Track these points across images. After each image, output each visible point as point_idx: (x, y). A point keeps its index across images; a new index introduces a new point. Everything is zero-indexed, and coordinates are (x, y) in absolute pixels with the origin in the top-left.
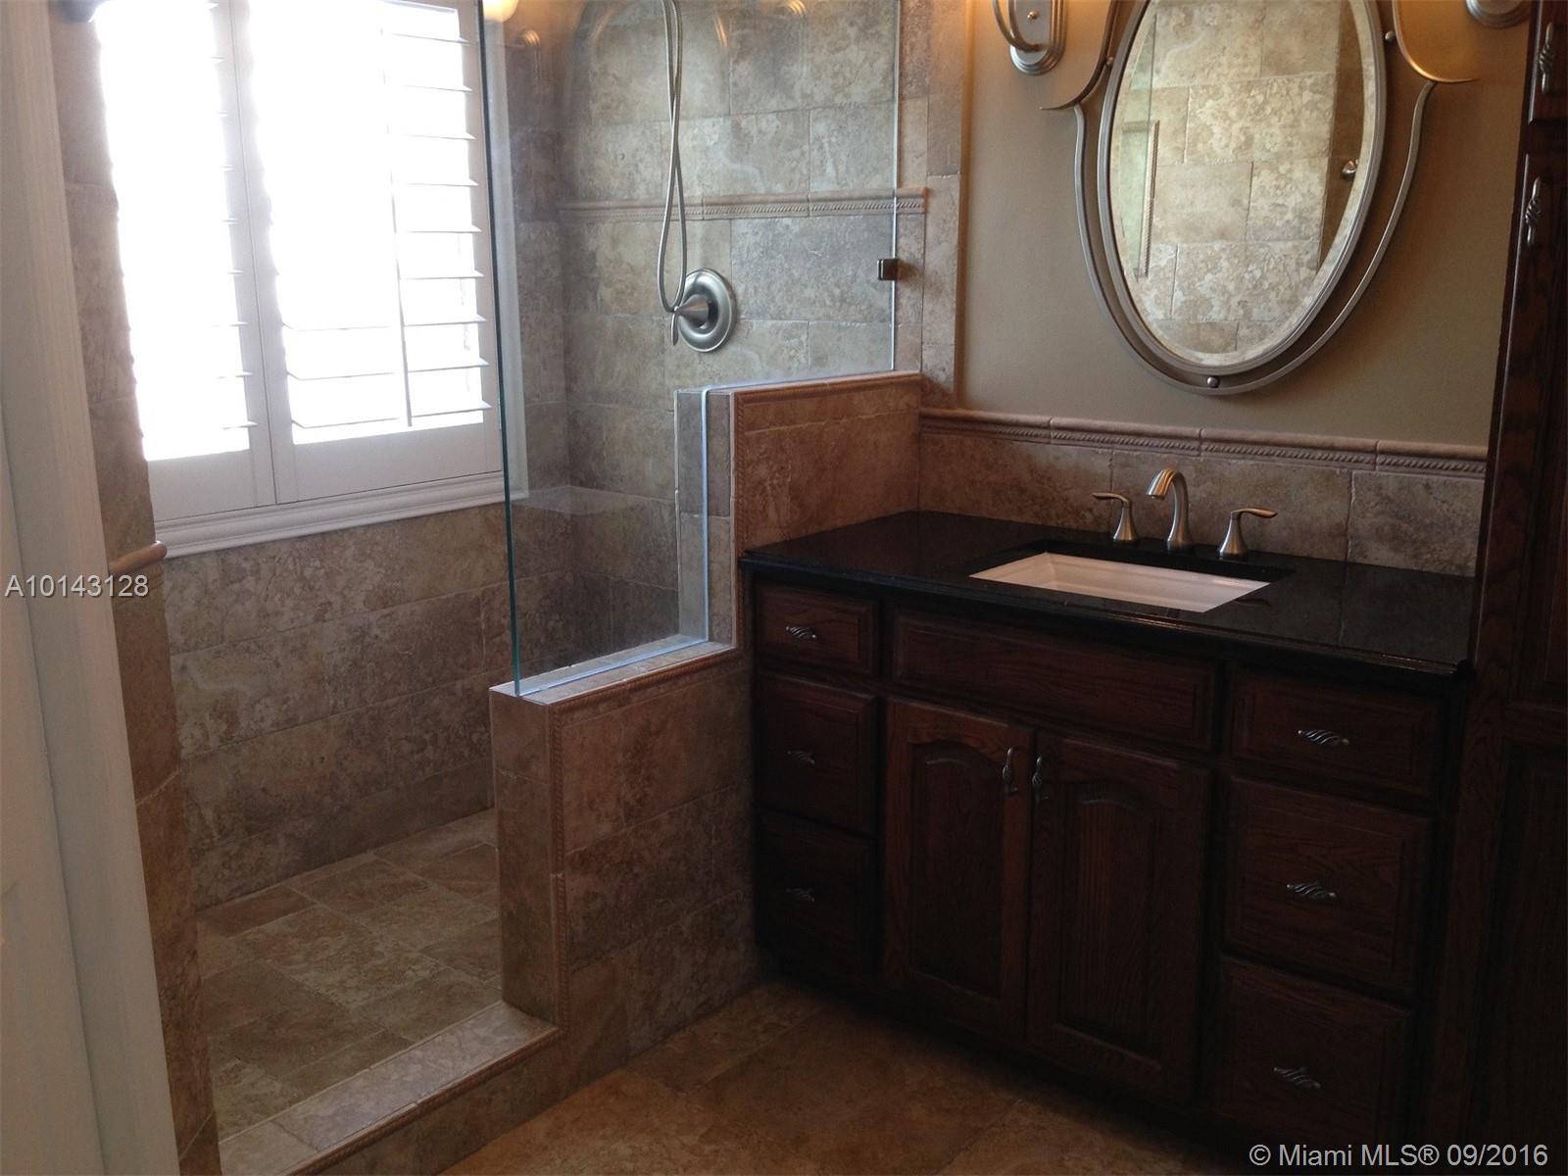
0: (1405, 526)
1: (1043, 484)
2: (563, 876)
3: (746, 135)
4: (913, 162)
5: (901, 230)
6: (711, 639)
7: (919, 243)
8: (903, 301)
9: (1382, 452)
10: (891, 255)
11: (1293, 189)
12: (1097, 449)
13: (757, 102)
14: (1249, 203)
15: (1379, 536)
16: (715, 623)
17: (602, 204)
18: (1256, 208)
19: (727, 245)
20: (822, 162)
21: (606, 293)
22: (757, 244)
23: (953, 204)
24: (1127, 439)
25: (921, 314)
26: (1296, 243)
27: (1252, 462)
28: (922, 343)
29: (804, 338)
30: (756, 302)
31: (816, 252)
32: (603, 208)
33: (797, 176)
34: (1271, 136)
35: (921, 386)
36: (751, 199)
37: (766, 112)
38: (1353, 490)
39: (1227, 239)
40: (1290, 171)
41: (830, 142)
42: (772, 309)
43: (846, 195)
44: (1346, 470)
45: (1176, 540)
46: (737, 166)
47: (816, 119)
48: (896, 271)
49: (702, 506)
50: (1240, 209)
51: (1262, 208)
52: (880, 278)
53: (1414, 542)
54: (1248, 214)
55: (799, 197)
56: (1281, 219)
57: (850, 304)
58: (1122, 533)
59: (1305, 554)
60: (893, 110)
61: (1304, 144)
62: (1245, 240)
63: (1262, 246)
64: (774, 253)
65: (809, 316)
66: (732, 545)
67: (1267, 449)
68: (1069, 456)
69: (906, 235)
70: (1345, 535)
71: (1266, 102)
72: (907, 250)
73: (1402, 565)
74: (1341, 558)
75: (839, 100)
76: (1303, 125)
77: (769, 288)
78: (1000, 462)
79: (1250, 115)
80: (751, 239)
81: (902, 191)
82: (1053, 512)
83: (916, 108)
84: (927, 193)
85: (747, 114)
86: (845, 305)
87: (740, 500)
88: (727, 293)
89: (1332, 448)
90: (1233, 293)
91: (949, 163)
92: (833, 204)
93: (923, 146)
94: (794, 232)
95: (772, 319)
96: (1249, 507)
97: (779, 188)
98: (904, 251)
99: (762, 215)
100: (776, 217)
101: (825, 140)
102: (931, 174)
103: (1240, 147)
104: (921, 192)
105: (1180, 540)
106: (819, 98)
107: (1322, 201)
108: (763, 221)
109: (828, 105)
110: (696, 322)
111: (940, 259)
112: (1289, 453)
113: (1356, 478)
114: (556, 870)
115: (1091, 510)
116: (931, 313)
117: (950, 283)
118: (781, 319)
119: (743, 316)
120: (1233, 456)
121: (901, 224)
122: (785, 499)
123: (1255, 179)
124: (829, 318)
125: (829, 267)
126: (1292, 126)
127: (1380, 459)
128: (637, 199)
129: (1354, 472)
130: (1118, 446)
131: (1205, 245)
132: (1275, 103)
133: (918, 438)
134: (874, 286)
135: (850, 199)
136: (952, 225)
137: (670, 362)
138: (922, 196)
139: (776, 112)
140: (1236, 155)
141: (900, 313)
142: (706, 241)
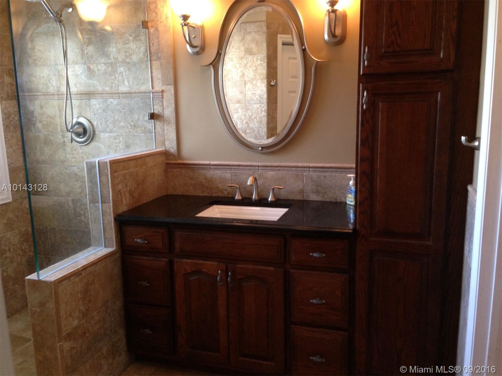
0: (319, 188)
1: (210, 183)
2: (62, 343)
3: (92, 71)
4: (157, 81)
5: (154, 103)
6: (105, 247)
7: (161, 107)
8: (157, 126)
9: (312, 167)
10: (151, 111)
11: (258, 89)
12: (226, 171)
13: (96, 60)
14: (245, 93)
15: (313, 192)
16: (107, 241)
17: (35, 94)
18: (247, 94)
19: (89, 108)
20: (123, 80)
21: (39, 125)
22: (100, 108)
23: (172, 95)
24: (236, 167)
25: (163, 130)
26: (260, 105)
27: (274, 172)
28: (165, 140)
29: (121, 139)
30: (101, 127)
31: (124, 110)
32: (36, 95)
33: (114, 85)
34: (250, 73)
35: (166, 154)
36: (97, 92)
37: (100, 64)
38: (304, 179)
39: (240, 103)
40: (256, 83)
41: (125, 74)
42: (108, 129)
43: (133, 91)
44: (302, 173)
45: (255, 197)
46: (90, 81)
47: (120, 66)
48: (154, 116)
49: (99, 201)
50: (243, 95)
51: (249, 94)
52: (149, 119)
53: (322, 193)
54: (245, 96)
55: (116, 92)
56: (255, 98)
57: (137, 128)
58: (238, 197)
59: (292, 199)
60: (148, 65)
61: (259, 76)
62: (245, 103)
63: (250, 105)
64: (107, 111)
65: (122, 132)
66: (112, 214)
67: (279, 168)
68: (218, 173)
69: (156, 105)
70: (303, 193)
71: (247, 63)
72: (157, 109)
73: (320, 200)
74: (303, 199)
75: (128, 60)
76: (259, 70)
77: (106, 122)
78: (195, 177)
79: (243, 67)
80: (98, 106)
81: (154, 90)
82: (214, 192)
83: (156, 64)
84: (163, 91)
85: (93, 64)
86: (136, 128)
87: (114, 198)
88: (90, 124)
89: (298, 167)
90: (244, 119)
91: (169, 82)
92: (128, 94)
93: (160, 76)
94: (114, 104)
95: (108, 133)
96: (275, 186)
97: (107, 89)
98: (156, 110)
99: (101, 98)
100: (107, 99)
101: (124, 74)
102: (163, 85)
103: (241, 76)
104: (161, 91)
105: (256, 198)
106: (120, 59)
107: (266, 93)
108: (102, 100)
109: (124, 62)
110: (78, 135)
111: (169, 112)
112: (285, 169)
113: (305, 175)
114: (59, 342)
115: (226, 190)
116: (167, 130)
117: (173, 120)
118: (111, 133)
119: (97, 132)
120: (269, 171)
121: (154, 101)
122: (128, 195)
123: (246, 86)
124: (130, 132)
125: (129, 115)
126: (255, 70)
127: (311, 170)
128: (50, 92)
129: (304, 174)
130: (233, 170)
131: (233, 105)
132: (250, 64)
133: (166, 171)
134: (146, 121)
135: (134, 93)
136: (172, 102)
137: (68, 149)
138: (161, 92)
139: (105, 64)
140: (240, 79)
141: (156, 130)
142: (80, 106)
